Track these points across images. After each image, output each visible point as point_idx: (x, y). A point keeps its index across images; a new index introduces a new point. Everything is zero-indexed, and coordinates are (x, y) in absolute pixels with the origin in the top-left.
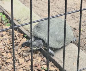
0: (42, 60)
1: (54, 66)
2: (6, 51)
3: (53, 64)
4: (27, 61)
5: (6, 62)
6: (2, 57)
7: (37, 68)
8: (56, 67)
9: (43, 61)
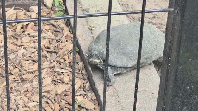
0: (82, 86)
1: (96, 101)
2: (31, 59)
3: (95, 98)
4: (57, 83)
5: (22, 78)
6: (20, 68)
7: (66, 99)
8: (97, 104)
9: (82, 89)
